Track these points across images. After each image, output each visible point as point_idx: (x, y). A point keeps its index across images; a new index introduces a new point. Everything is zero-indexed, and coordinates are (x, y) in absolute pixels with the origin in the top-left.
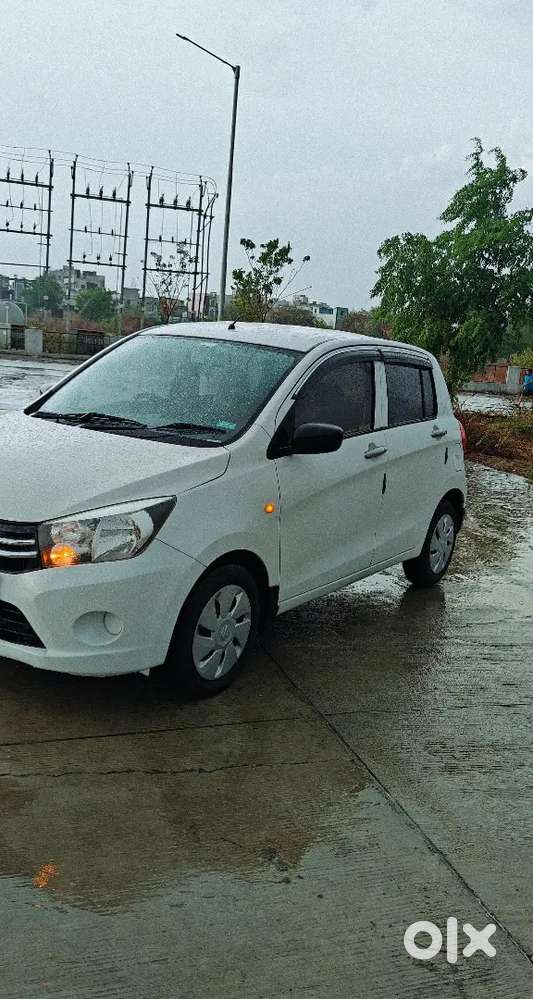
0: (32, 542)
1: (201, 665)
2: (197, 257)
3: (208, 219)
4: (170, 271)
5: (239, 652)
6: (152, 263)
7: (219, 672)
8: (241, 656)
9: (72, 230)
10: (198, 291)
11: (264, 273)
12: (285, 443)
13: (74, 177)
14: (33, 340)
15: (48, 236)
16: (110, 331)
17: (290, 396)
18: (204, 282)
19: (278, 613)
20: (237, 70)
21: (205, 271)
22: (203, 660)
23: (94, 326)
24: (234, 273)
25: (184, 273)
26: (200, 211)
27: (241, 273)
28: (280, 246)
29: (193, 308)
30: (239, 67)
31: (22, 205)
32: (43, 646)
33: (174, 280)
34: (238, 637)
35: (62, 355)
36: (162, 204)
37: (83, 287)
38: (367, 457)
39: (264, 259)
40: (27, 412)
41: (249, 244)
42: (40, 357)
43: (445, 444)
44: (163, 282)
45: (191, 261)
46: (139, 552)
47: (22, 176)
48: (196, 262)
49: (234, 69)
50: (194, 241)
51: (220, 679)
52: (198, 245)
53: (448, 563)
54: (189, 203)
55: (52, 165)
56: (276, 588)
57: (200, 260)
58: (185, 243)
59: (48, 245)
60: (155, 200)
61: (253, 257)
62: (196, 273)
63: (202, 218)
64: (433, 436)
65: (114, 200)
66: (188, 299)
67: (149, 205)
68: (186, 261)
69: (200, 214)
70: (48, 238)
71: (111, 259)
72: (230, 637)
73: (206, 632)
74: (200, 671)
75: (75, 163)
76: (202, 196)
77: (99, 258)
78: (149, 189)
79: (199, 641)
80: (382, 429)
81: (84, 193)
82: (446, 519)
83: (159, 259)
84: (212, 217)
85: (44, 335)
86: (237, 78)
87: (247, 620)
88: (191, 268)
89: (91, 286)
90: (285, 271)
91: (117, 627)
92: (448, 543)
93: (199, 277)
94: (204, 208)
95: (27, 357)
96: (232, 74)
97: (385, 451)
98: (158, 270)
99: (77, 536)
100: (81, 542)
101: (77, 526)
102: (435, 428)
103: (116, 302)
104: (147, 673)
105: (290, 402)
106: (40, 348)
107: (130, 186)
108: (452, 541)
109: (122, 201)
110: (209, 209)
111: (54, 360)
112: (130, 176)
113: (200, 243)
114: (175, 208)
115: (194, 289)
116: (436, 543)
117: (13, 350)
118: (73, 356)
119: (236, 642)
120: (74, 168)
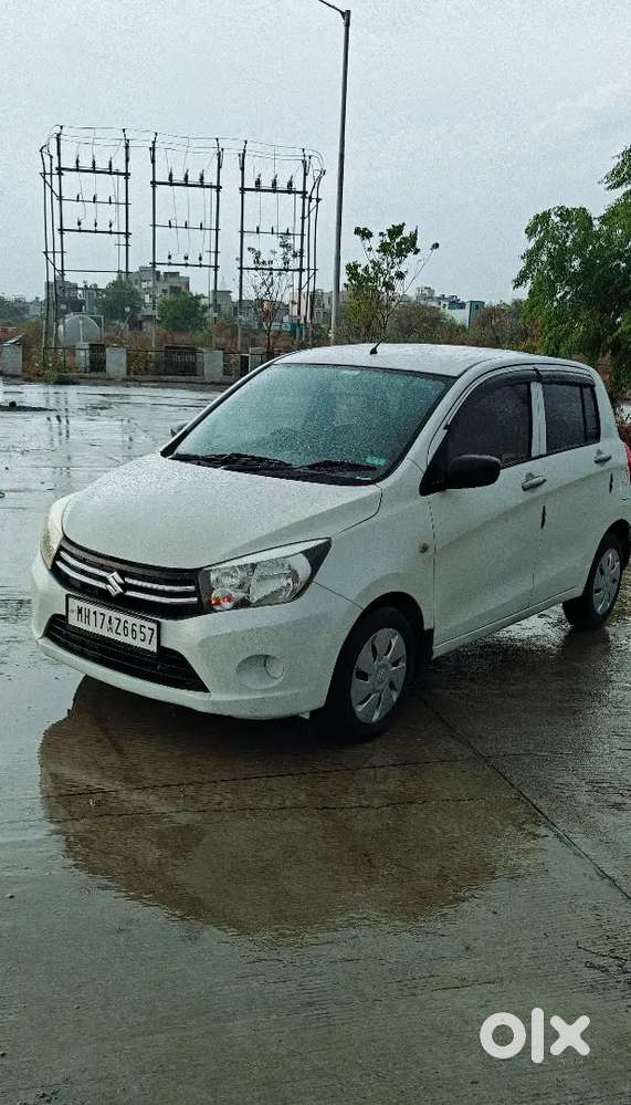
0: (192, 588)
1: (359, 709)
2: (302, 251)
3: (314, 202)
4: (271, 269)
5: (395, 696)
6: (249, 261)
7: (376, 717)
8: (398, 699)
9: (154, 225)
10: (304, 291)
11: (384, 266)
12: (439, 478)
13: (153, 161)
14: (116, 360)
15: (127, 234)
16: (203, 345)
17: (443, 426)
18: (312, 281)
19: (434, 657)
20: (346, 15)
21: (312, 267)
22: (361, 703)
23: (182, 339)
24: (348, 267)
25: (287, 270)
26: (304, 193)
27: (356, 267)
28: (406, 233)
29: (299, 312)
30: (349, 12)
31: (94, 198)
32: (206, 690)
33: (276, 280)
34: (395, 680)
35: (149, 377)
36: (258, 188)
37: (165, 291)
38: (525, 489)
39: (384, 248)
40: (165, 453)
41: (364, 234)
42: (123, 380)
43: (609, 469)
44: (264, 283)
45: (295, 256)
46: (298, 594)
47: (94, 163)
48: (301, 256)
49: (342, 13)
50: (298, 231)
51: (378, 722)
52: (302, 235)
53: (613, 604)
54: (290, 184)
55: (127, 147)
56: (431, 631)
57: (305, 254)
58: (288, 234)
59: (127, 245)
60: (250, 184)
61: (370, 249)
62: (301, 270)
63: (307, 201)
64: (597, 462)
65: (202, 185)
66: (293, 302)
67: (243, 190)
68: (289, 256)
69: (304, 198)
70: (127, 237)
71: (200, 259)
72: (387, 681)
73: (363, 676)
74: (359, 715)
75: (154, 142)
76: (305, 174)
77: (186, 258)
78: (242, 169)
79: (357, 683)
80: (541, 456)
81: (167, 180)
82: (611, 555)
83: (258, 255)
84: (318, 200)
85: (128, 355)
86: (347, 25)
87: (403, 664)
88: (295, 264)
89: (175, 290)
90: (410, 263)
91: (278, 671)
92: (614, 581)
93: (305, 274)
94: (308, 189)
95: (110, 381)
96: (342, 22)
97: (545, 481)
98: (256, 269)
99: (236, 581)
100: (240, 587)
101: (235, 571)
102: (599, 452)
103: (205, 309)
104: (307, 716)
105: (442, 433)
106: (123, 370)
107: (219, 167)
108: (617, 578)
109: (211, 187)
110: (315, 190)
111: (139, 383)
112: (219, 154)
113: (306, 232)
114: (274, 191)
115: (300, 289)
116: (600, 581)
117: (93, 374)
118: (162, 377)
119: (392, 686)
120: (153, 149)
